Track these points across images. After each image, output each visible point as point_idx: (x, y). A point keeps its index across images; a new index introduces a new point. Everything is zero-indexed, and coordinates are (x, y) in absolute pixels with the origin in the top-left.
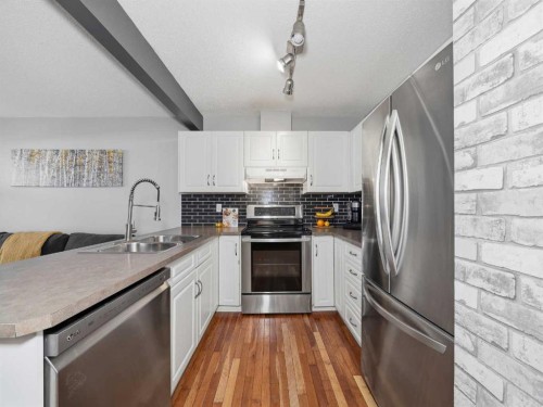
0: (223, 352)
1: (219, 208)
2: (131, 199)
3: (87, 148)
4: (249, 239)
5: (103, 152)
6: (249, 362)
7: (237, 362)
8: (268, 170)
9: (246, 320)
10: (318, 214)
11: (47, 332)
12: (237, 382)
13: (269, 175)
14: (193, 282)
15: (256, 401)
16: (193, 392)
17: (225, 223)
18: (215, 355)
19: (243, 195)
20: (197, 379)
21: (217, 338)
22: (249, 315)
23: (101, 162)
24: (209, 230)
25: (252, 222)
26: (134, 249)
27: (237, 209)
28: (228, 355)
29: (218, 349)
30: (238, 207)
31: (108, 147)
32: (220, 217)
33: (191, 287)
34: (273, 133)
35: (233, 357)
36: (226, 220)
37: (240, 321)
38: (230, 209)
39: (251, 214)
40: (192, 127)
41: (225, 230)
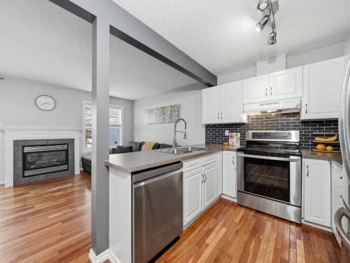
0: (218, 221)
1: (227, 133)
2: (175, 129)
3: (166, 106)
4: (243, 155)
5: (172, 106)
6: (233, 233)
7: (224, 230)
8: (261, 105)
9: (239, 208)
10: (318, 139)
11: (133, 173)
12: (221, 240)
13: (264, 108)
14: (200, 174)
15: (229, 256)
16: (196, 232)
17: (230, 142)
18: (213, 220)
19: (244, 124)
20: (200, 227)
21: (217, 211)
22: (242, 206)
23: (171, 111)
24: (221, 146)
25: (250, 143)
26: (176, 152)
27: (239, 134)
28: (221, 223)
29: (216, 217)
30: (240, 132)
31: (173, 103)
32: (227, 139)
33: (199, 176)
34: (266, 76)
35: (224, 225)
36: (231, 141)
37: (236, 208)
38: (234, 134)
39: (249, 137)
40: (210, 85)
41: (231, 147)
